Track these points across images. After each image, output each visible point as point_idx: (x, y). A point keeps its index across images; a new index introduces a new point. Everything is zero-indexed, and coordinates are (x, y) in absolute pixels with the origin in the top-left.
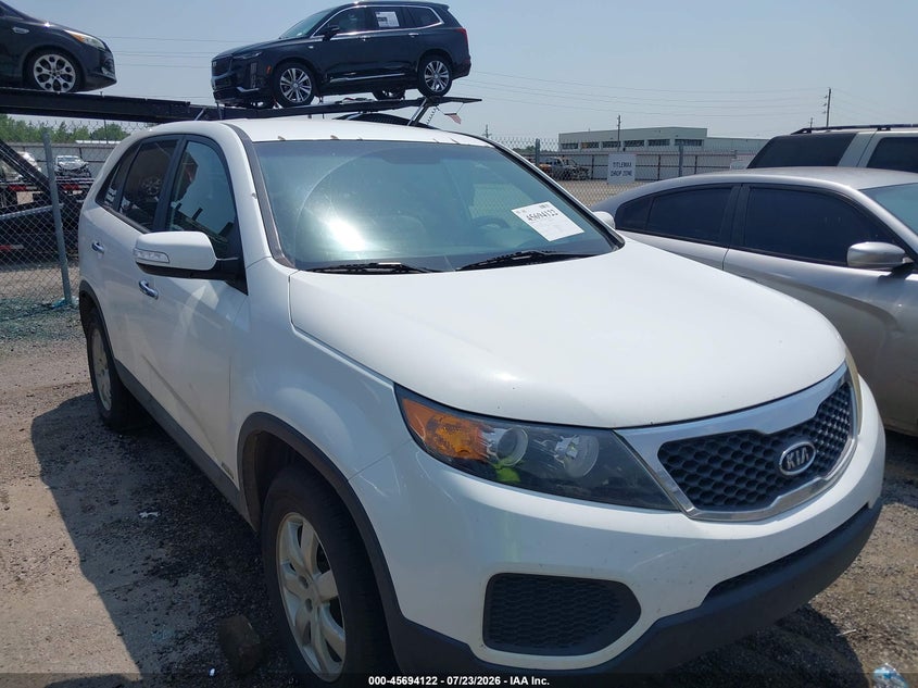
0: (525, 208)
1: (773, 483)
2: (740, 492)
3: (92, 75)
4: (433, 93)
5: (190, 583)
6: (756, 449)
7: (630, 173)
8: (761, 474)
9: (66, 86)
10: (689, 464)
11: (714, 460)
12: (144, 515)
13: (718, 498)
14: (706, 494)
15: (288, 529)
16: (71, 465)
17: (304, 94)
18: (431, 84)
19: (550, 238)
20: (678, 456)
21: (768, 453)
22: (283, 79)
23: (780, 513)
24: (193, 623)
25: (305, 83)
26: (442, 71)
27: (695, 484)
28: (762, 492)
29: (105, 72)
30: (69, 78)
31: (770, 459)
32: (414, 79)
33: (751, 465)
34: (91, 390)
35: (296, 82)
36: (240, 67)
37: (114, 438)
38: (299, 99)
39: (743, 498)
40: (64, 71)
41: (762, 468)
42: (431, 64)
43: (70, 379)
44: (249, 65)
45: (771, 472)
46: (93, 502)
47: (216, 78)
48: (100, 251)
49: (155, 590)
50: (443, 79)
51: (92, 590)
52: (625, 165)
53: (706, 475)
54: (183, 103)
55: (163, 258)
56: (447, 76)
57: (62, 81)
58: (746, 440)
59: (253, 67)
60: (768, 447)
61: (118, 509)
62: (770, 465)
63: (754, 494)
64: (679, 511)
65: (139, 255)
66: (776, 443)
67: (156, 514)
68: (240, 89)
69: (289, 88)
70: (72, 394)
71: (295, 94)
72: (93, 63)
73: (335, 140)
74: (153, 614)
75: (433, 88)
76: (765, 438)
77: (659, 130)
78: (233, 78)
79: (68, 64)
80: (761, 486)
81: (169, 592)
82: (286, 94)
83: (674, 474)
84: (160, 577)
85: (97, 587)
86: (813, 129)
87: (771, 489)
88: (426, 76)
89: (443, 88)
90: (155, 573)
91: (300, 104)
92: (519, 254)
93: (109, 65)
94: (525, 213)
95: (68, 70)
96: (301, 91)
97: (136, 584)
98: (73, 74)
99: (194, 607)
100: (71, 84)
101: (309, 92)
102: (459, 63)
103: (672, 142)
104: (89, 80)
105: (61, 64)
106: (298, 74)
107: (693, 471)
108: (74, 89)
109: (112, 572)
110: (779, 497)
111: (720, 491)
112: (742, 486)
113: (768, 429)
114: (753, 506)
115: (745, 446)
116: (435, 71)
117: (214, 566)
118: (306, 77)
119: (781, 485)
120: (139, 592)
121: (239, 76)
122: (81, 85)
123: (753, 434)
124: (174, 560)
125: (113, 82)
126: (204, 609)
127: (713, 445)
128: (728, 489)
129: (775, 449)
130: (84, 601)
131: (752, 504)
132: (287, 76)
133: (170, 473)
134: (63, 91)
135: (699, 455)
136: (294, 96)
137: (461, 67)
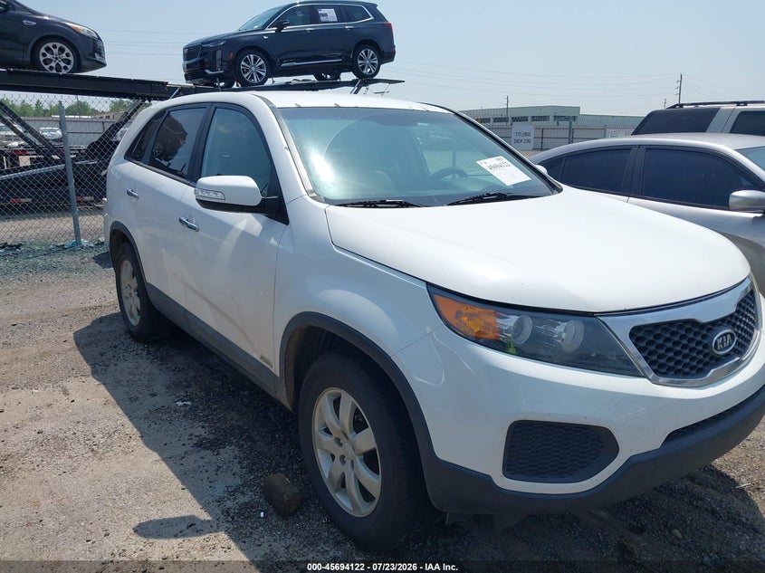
0: (486, 161)
1: (707, 360)
2: (686, 365)
3: (88, 59)
4: (365, 76)
5: (228, 453)
6: (696, 334)
7: (529, 141)
8: (700, 352)
9: (65, 68)
10: (650, 343)
11: (667, 340)
12: (180, 403)
13: (670, 369)
14: (661, 366)
15: (324, 402)
16: (112, 367)
17: (260, 76)
18: (363, 68)
19: (508, 184)
20: (641, 337)
21: (704, 337)
22: (243, 63)
23: (713, 382)
24: (238, 481)
25: (261, 67)
26: (372, 57)
27: (654, 358)
28: (700, 366)
29: (98, 57)
30: (68, 62)
31: (706, 341)
32: (350, 64)
33: (693, 345)
34: (118, 310)
35: (253, 65)
36: (207, 54)
37: (141, 347)
38: (256, 80)
39: (687, 370)
40: (64, 56)
41: (700, 348)
42: (363, 52)
43: (93, 303)
44: (215, 53)
45: (707, 351)
46: (137, 394)
47: (187, 62)
48: (135, 196)
49: (203, 458)
50: (373, 64)
51: (155, 456)
52: (526, 134)
53: (662, 351)
54: (162, 83)
55: (220, 195)
56: (377, 62)
57: (63, 64)
58: (689, 326)
59: (219, 54)
60: (704, 332)
61: (157, 399)
62: (706, 346)
63: (695, 367)
64: (644, 377)
65: (200, 193)
66: (709, 330)
67: (189, 403)
68: (207, 71)
69: (248, 71)
70: (98, 314)
71: (252, 75)
72: (87, 49)
73: (338, 107)
74: (205, 475)
75: (365, 72)
76: (702, 326)
77: (541, 108)
78: (202, 62)
79: (67, 51)
80: (700, 361)
81: (214, 459)
82: (245, 76)
83: (641, 350)
84: (205, 448)
85: (160, 455)
86: (684, 104)
87: (706, 364)
88: (359, 62)
89: (373, 71)
90: (200, 445)
91: (257, 84)
92: (488, 195)
93: (100, 51)
94: (486, 164)
95: (67, 55)
96: (258, 73)
97: (186, 453)
98: (71, 58)
99: (237, 468)
100: (70, 67)
101: (264, 74)
102: (386, 51)
103: (551, 118)
104: (85, 63)
105: (62, 50)
106: (255, 60)
107: (653, 348)
108: (72, 71)
109: (166, 444)
110: (712, 371)
111: (672, 364)
112: (687, 361)
113: (704, 319)
114: (694, 376)
115: (688, 331)
116: (367, 58)
117: (245, 440)
118: (262, 62)
119: (713, 362)
120: (191, 458)
121: (206, 60)
122: (79, 67)
123: (693, 323)
124: (212, 437)
125: (103, 65)
126: (244, 471)
127: (665, 330)
128: (678, 362)
129: (709, 334)
130: (149, 464)
131: (693, 375)
132: (246, 61)
133: (193, 374)
134: (64, 72)
135: (657, 337)
136: (252, 77)
137: (387, 55)
